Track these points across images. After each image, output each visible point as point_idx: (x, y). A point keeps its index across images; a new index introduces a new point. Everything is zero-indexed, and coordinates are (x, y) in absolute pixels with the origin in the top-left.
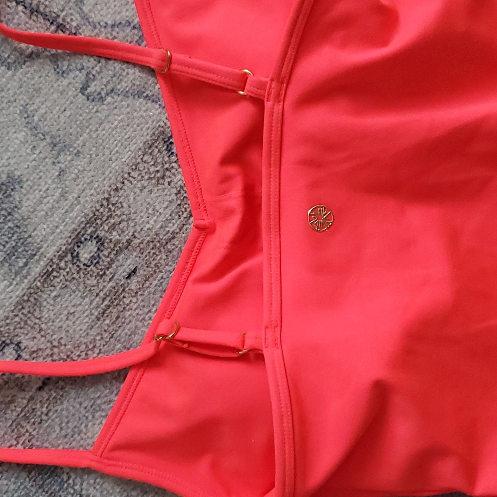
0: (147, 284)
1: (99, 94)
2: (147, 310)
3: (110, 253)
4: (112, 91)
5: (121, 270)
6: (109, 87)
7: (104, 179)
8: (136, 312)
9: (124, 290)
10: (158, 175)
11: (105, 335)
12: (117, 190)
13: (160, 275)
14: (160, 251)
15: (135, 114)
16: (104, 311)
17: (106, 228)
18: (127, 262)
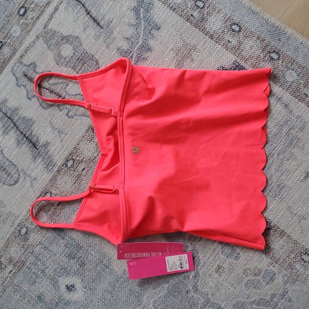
0: (88, 173)
1: (72, 116)
2: (88, 180)
3: (77, 164)
4: (76, 115)
5: (80, 169)
6: (75, 114)
7: (74, 141)
8: (85, 181)
9: (81, 175)
10: (90, 139)
11: (76, 188)
12: (78, 144)
13: (92, 170)
14: (91, 162)
15: (83, 121)
16: (76, 181)
17: (75, 156)
18: (82, 166)
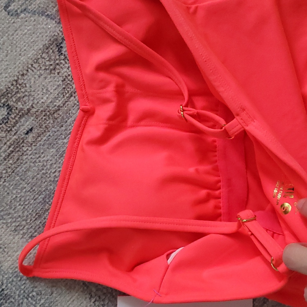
0: (39, 139)
1: (16, 11)
2: (38, 156)
3: (15, 116)
4: (25, 10)
5: (22, 128)
6: (23, 7)
7: (15, 68)
8: (31, 156)
9: (23, 142)
10: (51, 67)
11: (9, 170)
12: (23, 75)
13: (48, 134)
14: (49, 118)
15: (39, 26)
16: (9, 154)
17: (14, 100)
18: (27, 123)
